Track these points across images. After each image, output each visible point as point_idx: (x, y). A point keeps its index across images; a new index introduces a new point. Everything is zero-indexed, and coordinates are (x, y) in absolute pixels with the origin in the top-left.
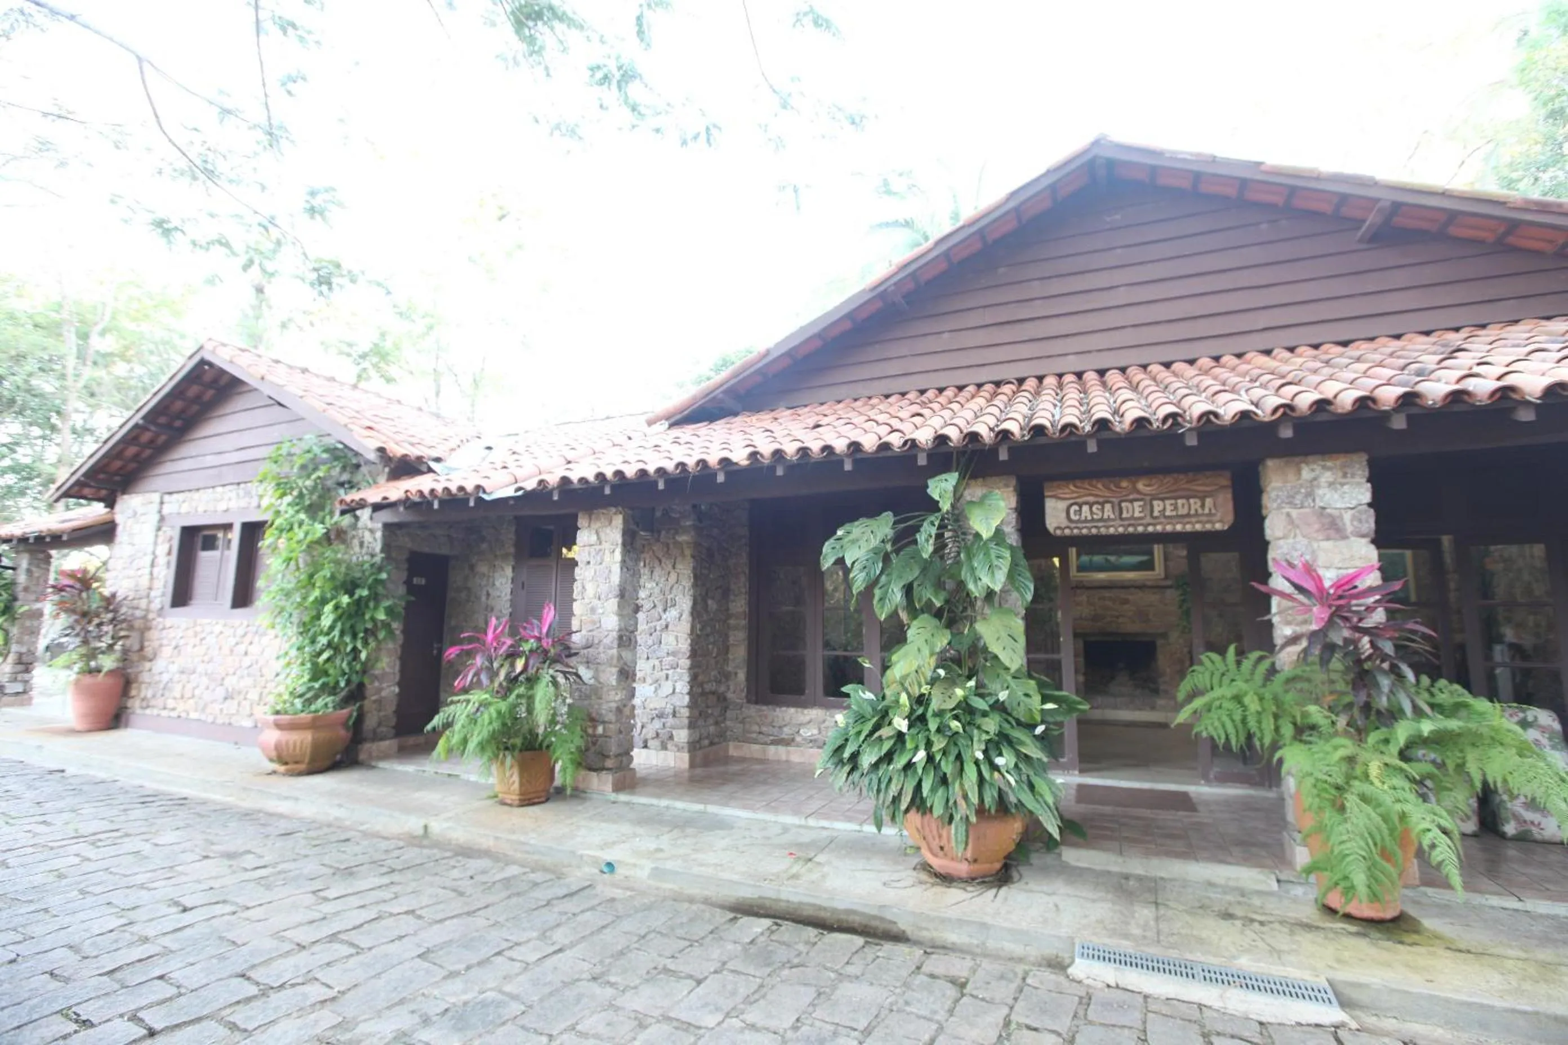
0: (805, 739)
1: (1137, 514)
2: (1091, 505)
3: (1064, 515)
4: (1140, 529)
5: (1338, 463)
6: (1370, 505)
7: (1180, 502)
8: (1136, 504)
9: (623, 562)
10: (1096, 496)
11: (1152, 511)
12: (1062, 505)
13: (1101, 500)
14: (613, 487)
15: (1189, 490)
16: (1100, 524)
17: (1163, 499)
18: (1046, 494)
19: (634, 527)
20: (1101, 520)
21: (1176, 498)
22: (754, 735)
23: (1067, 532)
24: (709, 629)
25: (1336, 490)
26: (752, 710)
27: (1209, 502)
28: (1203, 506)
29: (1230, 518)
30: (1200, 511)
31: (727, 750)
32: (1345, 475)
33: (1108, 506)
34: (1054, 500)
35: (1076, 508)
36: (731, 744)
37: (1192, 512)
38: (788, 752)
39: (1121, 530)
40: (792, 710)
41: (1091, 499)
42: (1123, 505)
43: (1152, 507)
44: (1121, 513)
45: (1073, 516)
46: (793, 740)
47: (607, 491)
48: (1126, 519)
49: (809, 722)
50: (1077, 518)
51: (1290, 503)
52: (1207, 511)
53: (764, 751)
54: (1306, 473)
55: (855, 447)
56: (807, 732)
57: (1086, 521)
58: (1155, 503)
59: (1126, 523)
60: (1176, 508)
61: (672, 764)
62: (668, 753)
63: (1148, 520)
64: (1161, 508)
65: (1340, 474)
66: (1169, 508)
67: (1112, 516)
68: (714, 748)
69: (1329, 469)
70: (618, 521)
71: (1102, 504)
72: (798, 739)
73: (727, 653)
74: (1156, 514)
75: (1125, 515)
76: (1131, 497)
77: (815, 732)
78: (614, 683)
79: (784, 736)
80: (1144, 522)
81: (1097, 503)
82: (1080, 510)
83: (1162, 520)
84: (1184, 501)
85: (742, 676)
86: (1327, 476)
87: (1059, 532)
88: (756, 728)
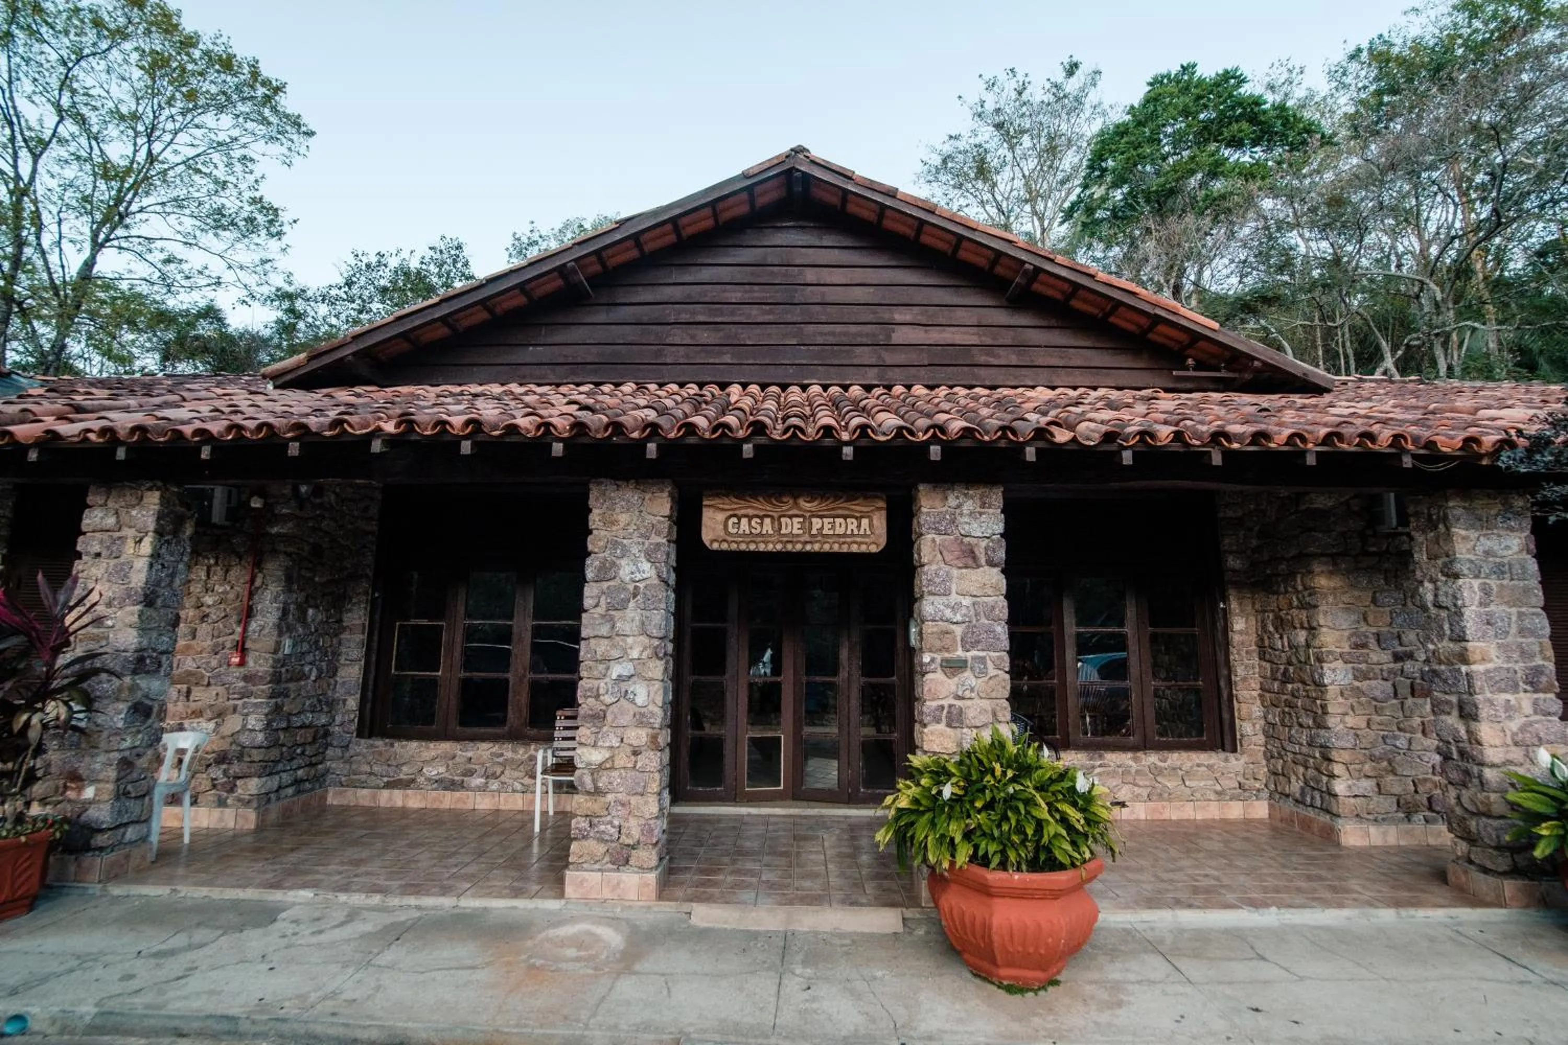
0: (429, 779)
1: (795, 531)
2: (750, 518)
3: (722, 527)
4: (799, 547)
5: (979, 492)
6: (1002, 535)
7: (838, 520)
8: (796, 520)
9: (155, 556)
10: (756, 508)
11: (811, 529)
12: (721, 517)
13: (761, 513)
14: (130, 448)
15: (848, 509)
16: (759, 539)
17: (821, 517)
18: (705, 503)
19: (179, 509)
20: (760, 535)
21: (834, 517)
22: (364, 777)
23: (725, 546)
24: (306, 647)
25: (976, 519)
26: (362, 746)
27: (865, 522)
28: (859, 526)
29: (883, 541)
30: (856, 532)
31: (323, 798)
32: (983, 506)
33: (767, 521)
34: (711, 510)
35: (735, 520)
36: (331, 791)
37: (849, 532)
38: (406, 797)
39: (779, 547)
40: (414, 744)
41: (750, 512)
42: (783, 520)
43: (811, 523)
44: (780, 529)
45: (731, 530)
46: (413, 781)
47: (121, 454)
48: (784, 535)
49: (434, 759)
50: (735, 531)
51: (936, 529)
52: (862, 532)
53: (374, 797)
54: (952, 501)
55: (476, 425)
56: (432, 771)
57: (744, 535)
58: (814, 520)
59: (785, 539)
60: (833, 527)
61: (231, 825)
62: (227, 810)
63: (806, 538)
64: (819, 526)
65: (979, 503)
66: (827, 526)
67: (771, 532)
68: (303, 797)
69: (972, 498)
70: (153, 499)
71: (762, 518)
72: (421, 780)
73: (335, 674)
74: (814, 532)
75: (783, 531)
76: (790, 513)
77: (442, 770)
78: (120, 725)
79: (402, 776)
80: (802, 539)
81: (757, 516)
82: (739, 523)
83: (819, 538)
84: (842, 520)
85: (352, 703)
86: (968, 506)
87: (715, 546)
88: (366, 768)
